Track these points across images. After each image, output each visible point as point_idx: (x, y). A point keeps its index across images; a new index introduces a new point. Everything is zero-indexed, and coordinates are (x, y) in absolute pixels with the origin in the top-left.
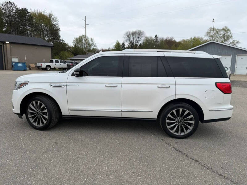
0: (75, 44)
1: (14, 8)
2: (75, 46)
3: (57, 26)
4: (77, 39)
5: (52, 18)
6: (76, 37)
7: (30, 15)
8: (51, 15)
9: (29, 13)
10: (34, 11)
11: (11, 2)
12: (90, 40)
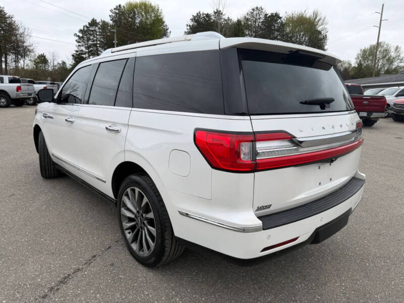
0: (360, 61)
1: (261, 16)
2: (360, 65)
3: (323, 32)
4: (365, 51)
5: (317, 20)
6: (363, 48)
7: (282, 22)
8: (316, 15)
9: (280, 18)
10: (291, 14)
11: (259, 7)
12: (393, 50)
